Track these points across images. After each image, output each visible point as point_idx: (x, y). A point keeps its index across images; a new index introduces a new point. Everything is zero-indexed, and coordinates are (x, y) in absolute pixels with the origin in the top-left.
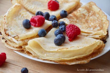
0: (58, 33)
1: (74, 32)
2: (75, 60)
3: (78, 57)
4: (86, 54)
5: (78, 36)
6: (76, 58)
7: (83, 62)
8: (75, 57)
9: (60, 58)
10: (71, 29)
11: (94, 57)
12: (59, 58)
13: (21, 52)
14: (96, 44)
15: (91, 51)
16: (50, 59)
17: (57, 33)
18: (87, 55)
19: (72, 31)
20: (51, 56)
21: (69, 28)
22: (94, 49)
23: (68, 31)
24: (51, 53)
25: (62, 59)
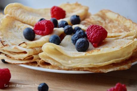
0: (77, 38)
1: (100, 33)
2: (112, 65)
3: (116, 61)
4: (124, 57)
5: (103, 41)
6: (113, 62)
7: (123, 68)
8: (111, 61)
9: (92, 64)
10: (94, 29)
11: (135, 62)
12: (89, 64)
13: (31, 66)
14: (133, 45)
15: (130, 53)
16: (78, 65)
17: (75, 38)
18: (126, 58)
19: (97, 31)
20: (78, 63)
21: (91, 30)
22: (133, 50)
23: (92, 33)
24: (78, 59)
25: (95, 64)
